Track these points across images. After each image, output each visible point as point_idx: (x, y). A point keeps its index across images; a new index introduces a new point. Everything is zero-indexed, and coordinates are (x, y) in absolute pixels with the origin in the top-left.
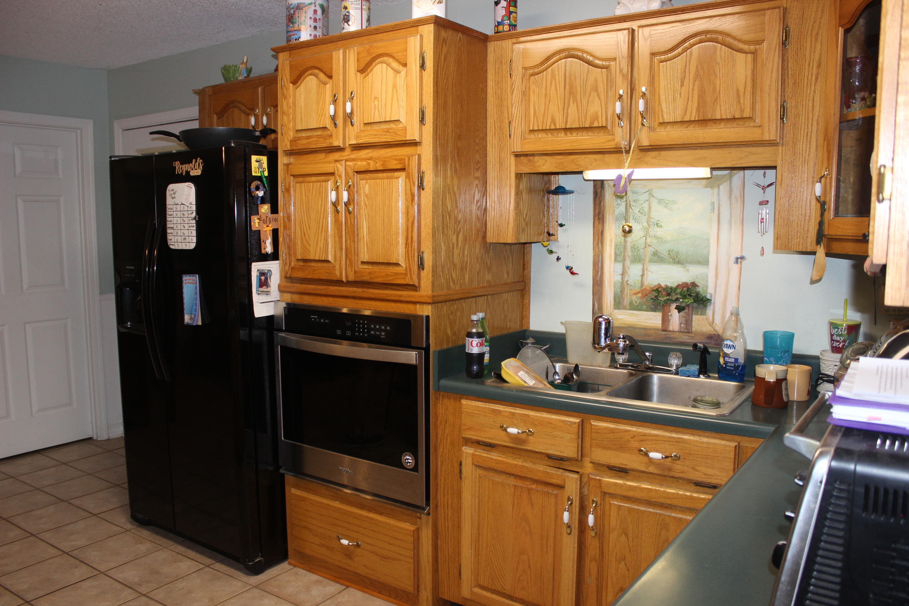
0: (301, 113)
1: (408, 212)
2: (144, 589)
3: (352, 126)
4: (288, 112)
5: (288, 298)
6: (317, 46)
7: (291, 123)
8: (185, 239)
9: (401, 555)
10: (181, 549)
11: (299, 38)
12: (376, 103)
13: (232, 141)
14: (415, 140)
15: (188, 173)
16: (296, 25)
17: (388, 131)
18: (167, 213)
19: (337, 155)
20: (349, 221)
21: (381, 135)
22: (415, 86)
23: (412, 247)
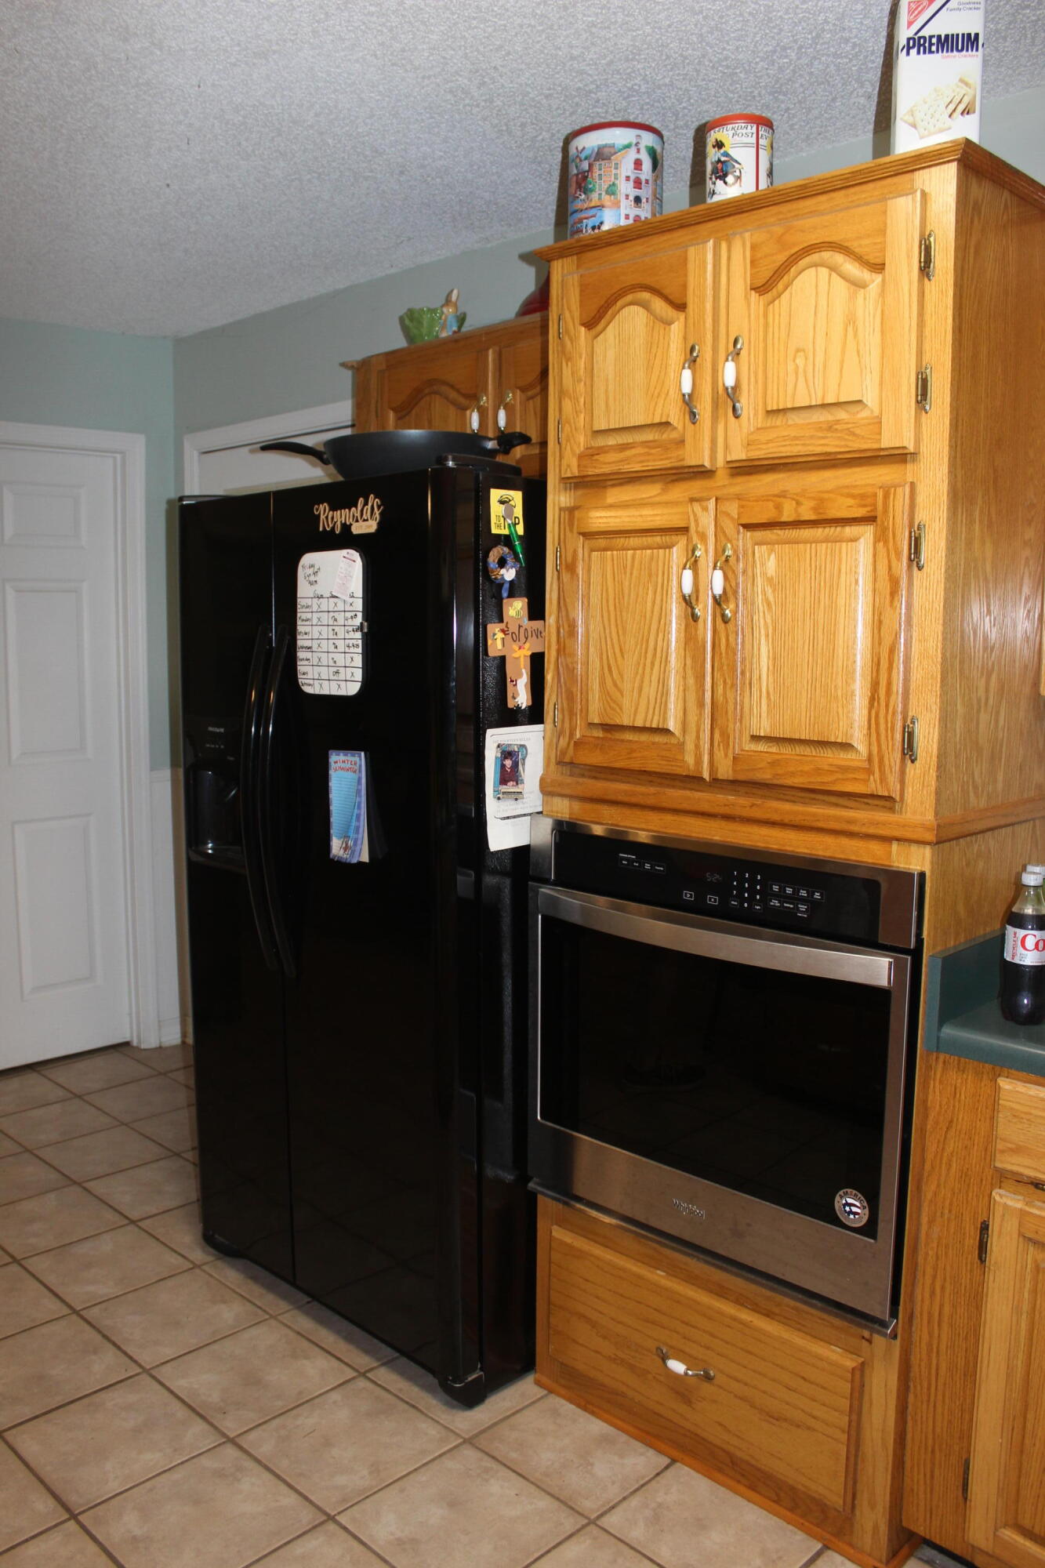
0: (607, 391)
1: (880, 622)
2: (231, 1427)
3: (737, 417)
4: (574, 391)
5: (564, 809)
6: (646, 239)
7: (582, 416)
8: (337, 672)
9: (814, 1417)
10: (305, 1323)
11: (602, 223)
12: (800, 361)
13: (450, 457)
14: (904, 448)
15: (346, 528)
16: (595, 196)
17: (830, 428)
18: (299, 615)
19: (695, 487)
20: (723, 641)
21: (812, 437)
22: (907, 315)
23: (887, 706)
